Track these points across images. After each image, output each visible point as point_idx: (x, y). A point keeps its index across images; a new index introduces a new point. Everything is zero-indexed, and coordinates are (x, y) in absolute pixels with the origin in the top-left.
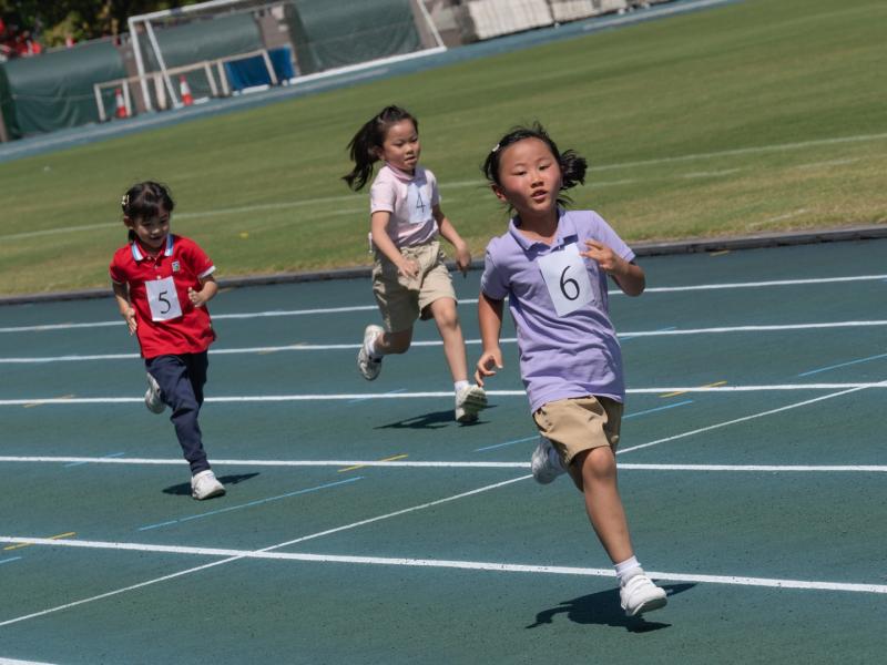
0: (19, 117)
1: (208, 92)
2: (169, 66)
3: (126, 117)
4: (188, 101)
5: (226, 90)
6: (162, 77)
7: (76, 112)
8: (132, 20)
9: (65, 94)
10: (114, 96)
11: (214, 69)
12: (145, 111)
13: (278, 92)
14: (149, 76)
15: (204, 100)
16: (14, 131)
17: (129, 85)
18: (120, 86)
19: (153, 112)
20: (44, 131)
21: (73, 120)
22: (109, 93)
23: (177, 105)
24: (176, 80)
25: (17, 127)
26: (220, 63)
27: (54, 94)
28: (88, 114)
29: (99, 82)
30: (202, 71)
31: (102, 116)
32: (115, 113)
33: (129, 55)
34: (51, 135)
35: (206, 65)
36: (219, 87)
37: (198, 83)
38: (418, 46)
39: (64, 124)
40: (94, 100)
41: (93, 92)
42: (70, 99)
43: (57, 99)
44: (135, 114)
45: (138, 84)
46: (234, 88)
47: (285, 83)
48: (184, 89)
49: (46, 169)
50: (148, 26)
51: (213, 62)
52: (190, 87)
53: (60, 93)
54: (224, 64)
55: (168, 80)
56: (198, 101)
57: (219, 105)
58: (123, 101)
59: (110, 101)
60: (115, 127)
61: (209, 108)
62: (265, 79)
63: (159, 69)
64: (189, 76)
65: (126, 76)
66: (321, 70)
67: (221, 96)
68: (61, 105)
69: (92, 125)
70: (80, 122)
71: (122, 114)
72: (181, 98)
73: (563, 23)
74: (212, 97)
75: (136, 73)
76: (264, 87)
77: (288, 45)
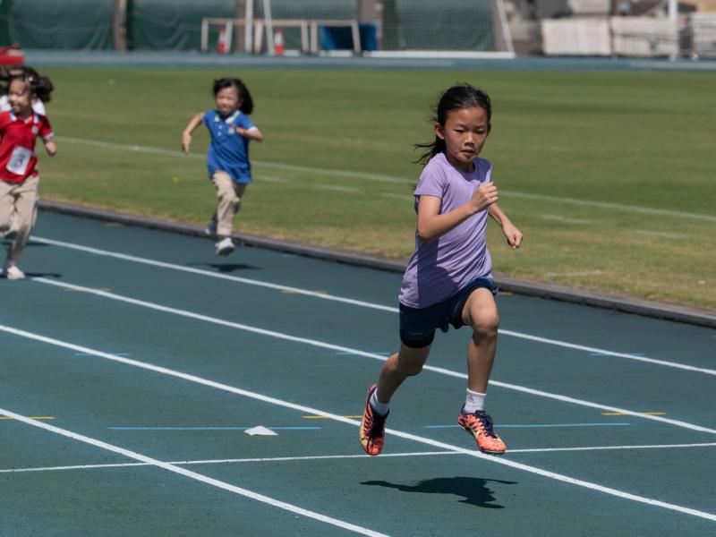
1: (299, 47)
2: (273, 17)
3: (223, 53)
4: (280, 51)
5: (314, 48)
6: (264, 25)
7: (185, 38)
9: (179, 22)
10: (219, 32)
11: (309, 28)
12: (243, 50)
13: (358, 61)
14: (254, 23)
15: (294, 53)
17: (233, 25)
18: (225, 25)
19: (250, 53)
22: (215, 29)
23: (272, 51)
24: (276, 30)
26: (314, 25)
27: (170, 19)
28: (193, 44)
29: (209, 17)
30: (299, 28)
31: (204, 46)
35: (303, 24)
36: (309, 45)
37: (292, 38)
38: (491, 47)
39: (172, 46)
40: (199, 34)
42: (182, 27)
43: (172, 24)
44: (231, 52)
45: (243, 28)
46: (323, 47)
47: (367, 54)
48: (279, 39)
51: (309, 22)
52: (286, 38)
53: (175, 20)
54: (319, 28)
55: (269, 29)
56: (288, 53)
57: (306, 61)
58: (225, 39)
59: (214, 36)
60: (212, 59)
61: (297, 62)
63: (263, 17)
64: (286, 31)
65: (233, 18)
66: (403, 49)
67: (309, 53)
69: (193, 52)
71: (221, 49)
72: (274, 47)
73: (621, 56)
74: (301, 52)
75: (243, 15)
76: (346, 54)
77: (378, 23)
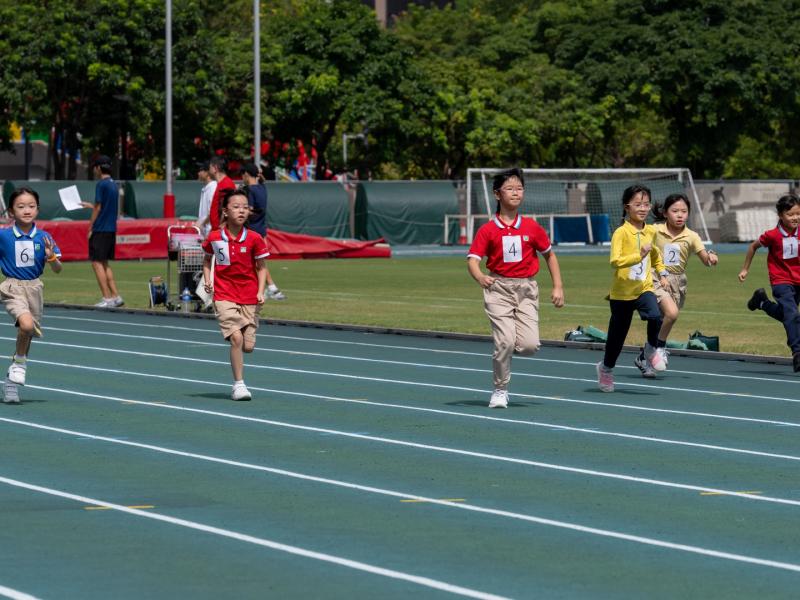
0: (369, 228)
8: (470, 170)
9: (408, 218)
13: (592, 249)
21: (410, 240)
27: (400, 216)
31: (446, 241)
33: (462, 197)
39: (403, 241)
41: (443, 221)
42: (411, 223)
43: (402, 220)
50: (483, 177)
53: (405, 216)
70: (415, 242)
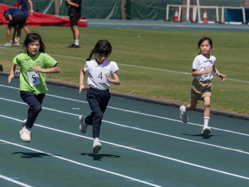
1: (215, 19)
2: (201, 4)
3: (177, 21)
4: (205, 21)
5: (223, 20)
6: (197, 8)
7: (156, 14)
9: (153, 5)
10: (175, 11)
11: (220, 10)
12: (186, 21)
13: (245, 27)
14: (191, 6)
15: (213, 22)
16: (128, 16)
17: (182, 8)
18: (178, 8)
19: (190, 22)
20: (141, 19)
21: (154, 17)
22: (172, 9)
23: (200, 22)
24: (203, 11)
25: (129, 14)
26: (223, 8)
27: (149, 4)
28: (161, 16)
29: (169, 4)
30: (215, 10)
31: (167, 19)
32: (173, 18)
34: (143, 21)
35: (217, 8)
36: (220, 19)
37: (211, 15)
39: (150, 18)
40: (166, 10)
41: (166, 7)
42: (155, 7)
43: (150, 6)
44: (181, 21)
45: (186, 8)
46: (226, 20)
47: (248, 24)
48: (205, 16)
49: (139, 36)
51: (220, 7)
52: (208, 15)
54: (225, 9)
55: (199, 10)
56: (209, 22)
57: (218, 26)
58: (178, 14)
59: (172, 12)
60: (171, 25)
61: (214, 27)
62: (241, 20)
63: (196, 4)
64: (208, 11)
65: (181, 4)
67: (220, 23)
68: (151, 9)
69: (162, 21)
70: (157, 19)
71: (176, 20)
72: (203, 19)
74: (216, 22)
75: (186, 4)
76: (240, 23)
